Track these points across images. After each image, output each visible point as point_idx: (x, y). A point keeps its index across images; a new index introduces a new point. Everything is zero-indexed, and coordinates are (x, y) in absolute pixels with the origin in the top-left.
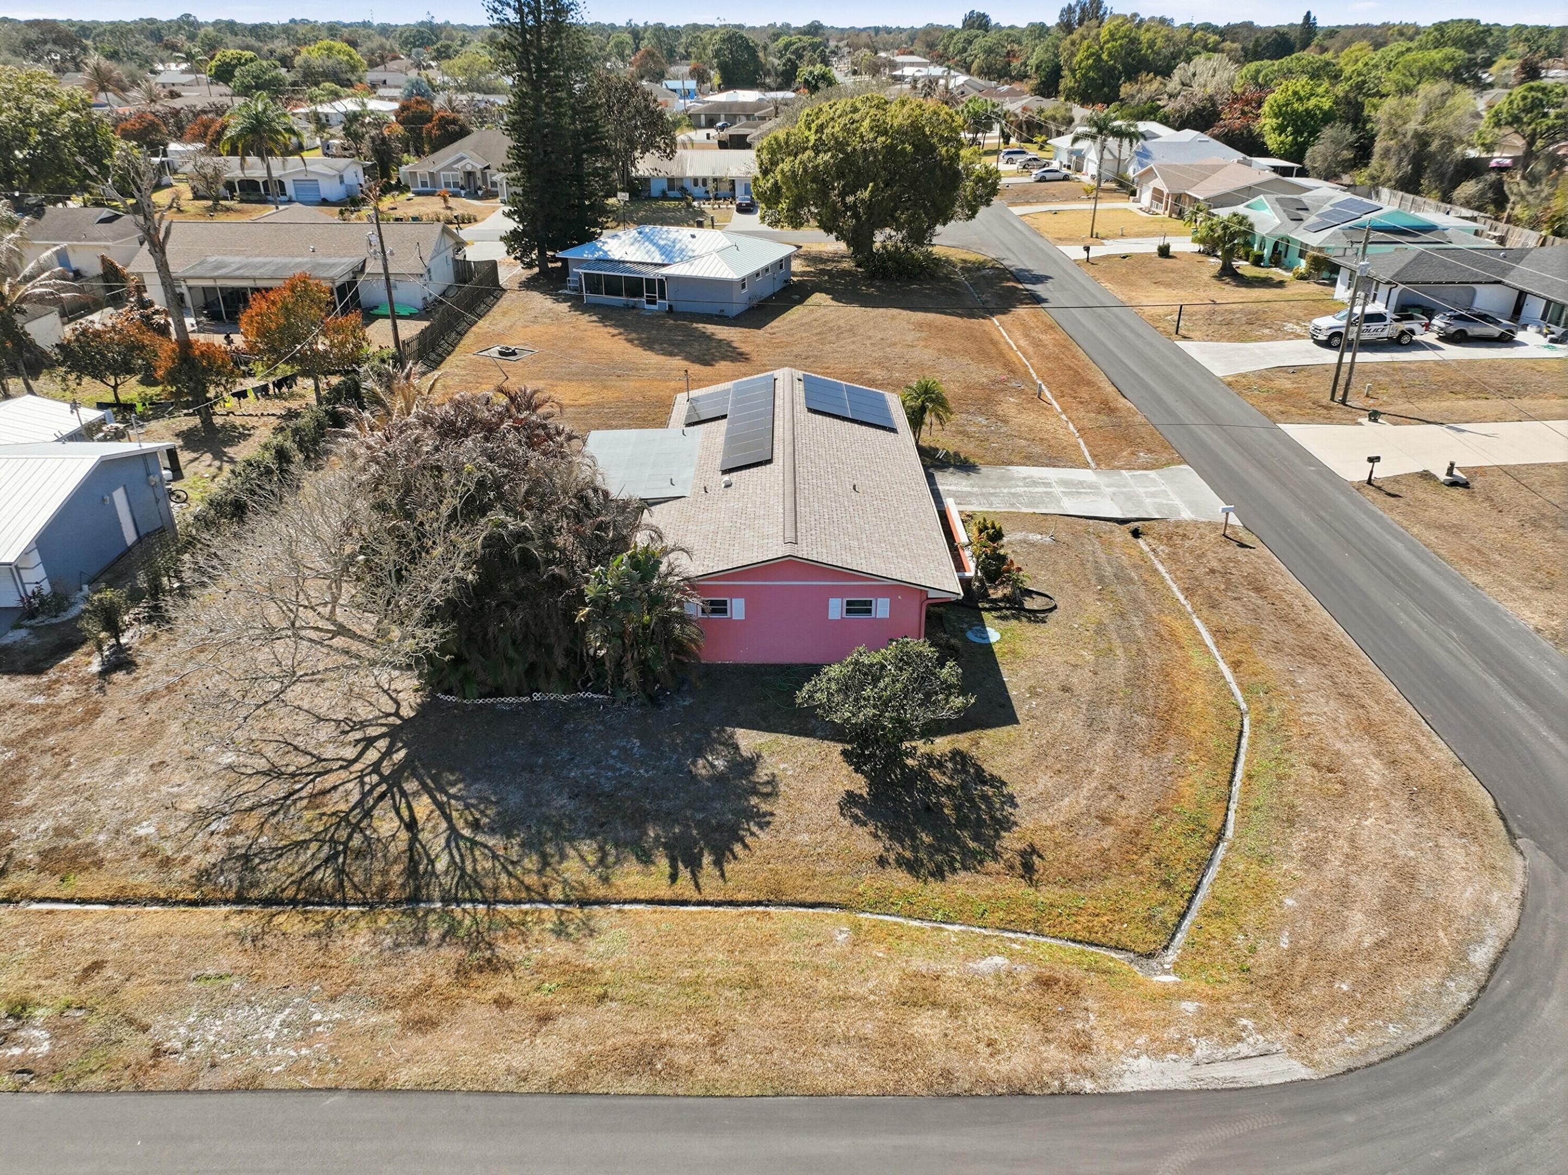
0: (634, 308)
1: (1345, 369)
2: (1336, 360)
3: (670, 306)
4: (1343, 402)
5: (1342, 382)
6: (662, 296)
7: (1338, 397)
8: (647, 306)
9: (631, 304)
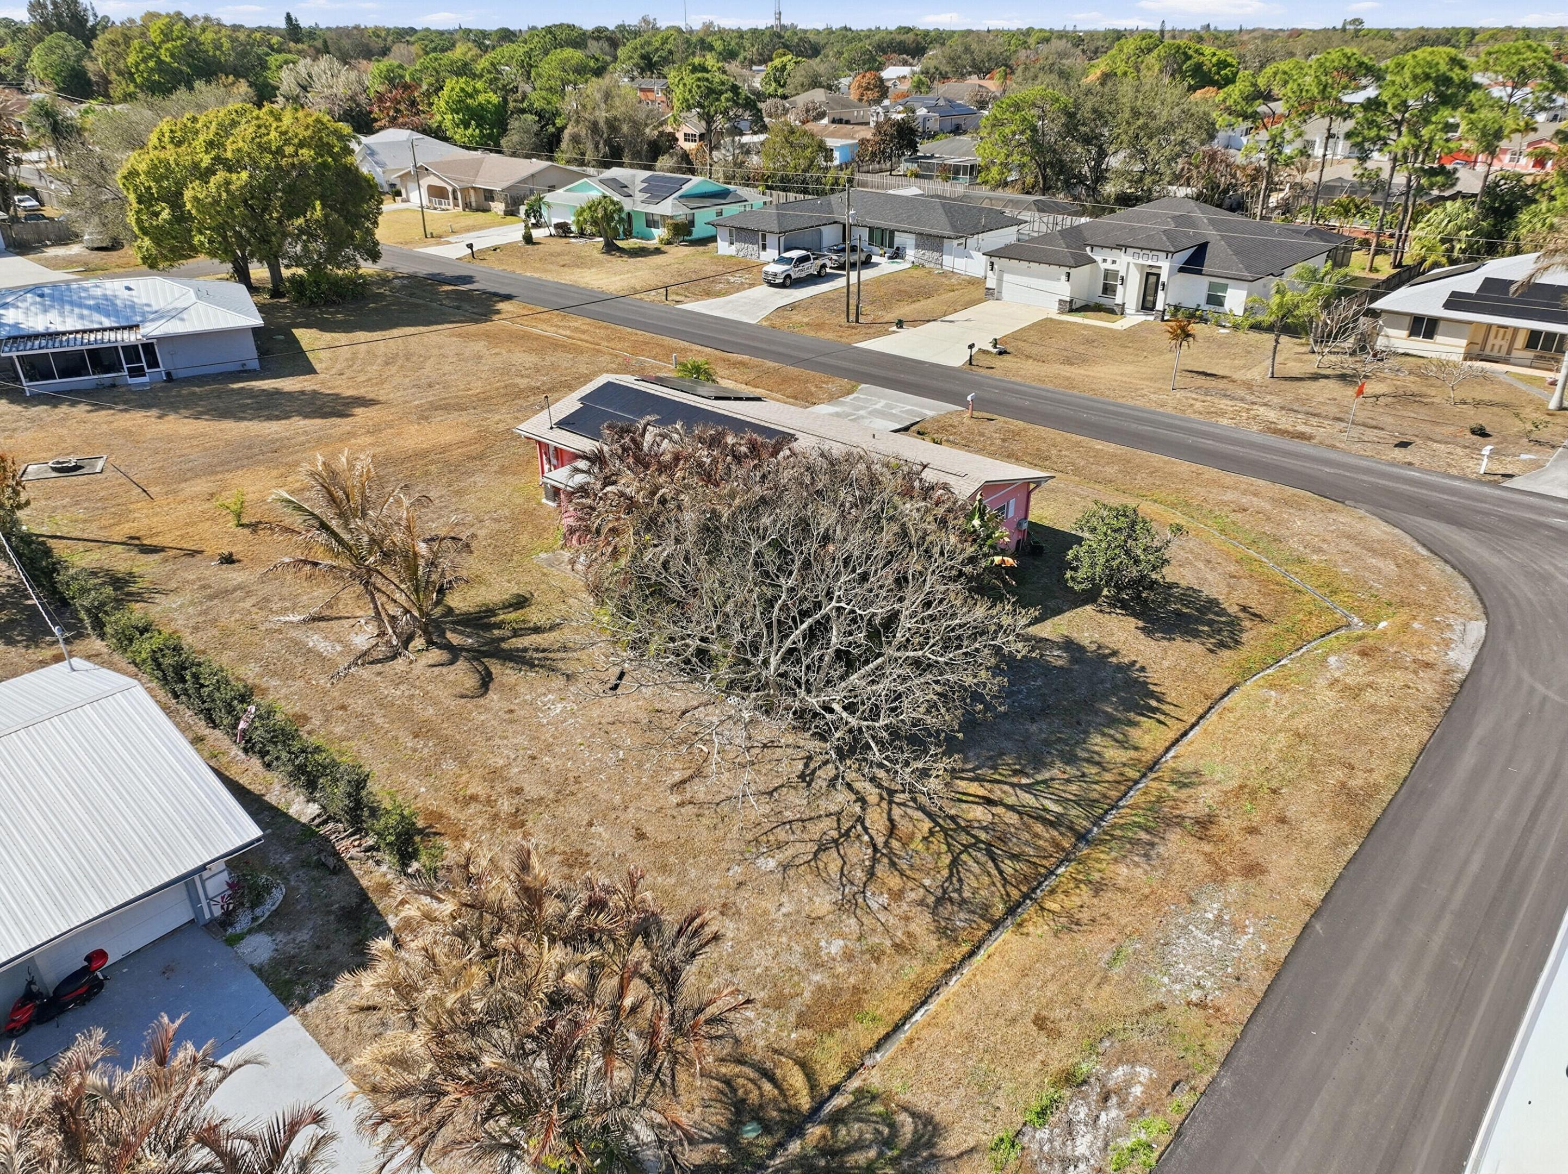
0: (114, 386)
1: (853, 289)
2: (845, 284)
3: (168, 374)
4: (857, 321)
5: (853, 302)
6: (153, 363)
7: (852, 318)
8: (131, 381)
9: (107, 383)
